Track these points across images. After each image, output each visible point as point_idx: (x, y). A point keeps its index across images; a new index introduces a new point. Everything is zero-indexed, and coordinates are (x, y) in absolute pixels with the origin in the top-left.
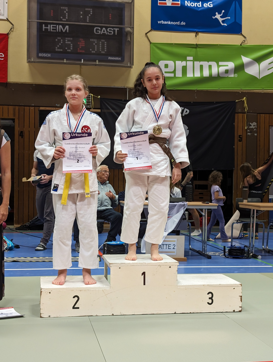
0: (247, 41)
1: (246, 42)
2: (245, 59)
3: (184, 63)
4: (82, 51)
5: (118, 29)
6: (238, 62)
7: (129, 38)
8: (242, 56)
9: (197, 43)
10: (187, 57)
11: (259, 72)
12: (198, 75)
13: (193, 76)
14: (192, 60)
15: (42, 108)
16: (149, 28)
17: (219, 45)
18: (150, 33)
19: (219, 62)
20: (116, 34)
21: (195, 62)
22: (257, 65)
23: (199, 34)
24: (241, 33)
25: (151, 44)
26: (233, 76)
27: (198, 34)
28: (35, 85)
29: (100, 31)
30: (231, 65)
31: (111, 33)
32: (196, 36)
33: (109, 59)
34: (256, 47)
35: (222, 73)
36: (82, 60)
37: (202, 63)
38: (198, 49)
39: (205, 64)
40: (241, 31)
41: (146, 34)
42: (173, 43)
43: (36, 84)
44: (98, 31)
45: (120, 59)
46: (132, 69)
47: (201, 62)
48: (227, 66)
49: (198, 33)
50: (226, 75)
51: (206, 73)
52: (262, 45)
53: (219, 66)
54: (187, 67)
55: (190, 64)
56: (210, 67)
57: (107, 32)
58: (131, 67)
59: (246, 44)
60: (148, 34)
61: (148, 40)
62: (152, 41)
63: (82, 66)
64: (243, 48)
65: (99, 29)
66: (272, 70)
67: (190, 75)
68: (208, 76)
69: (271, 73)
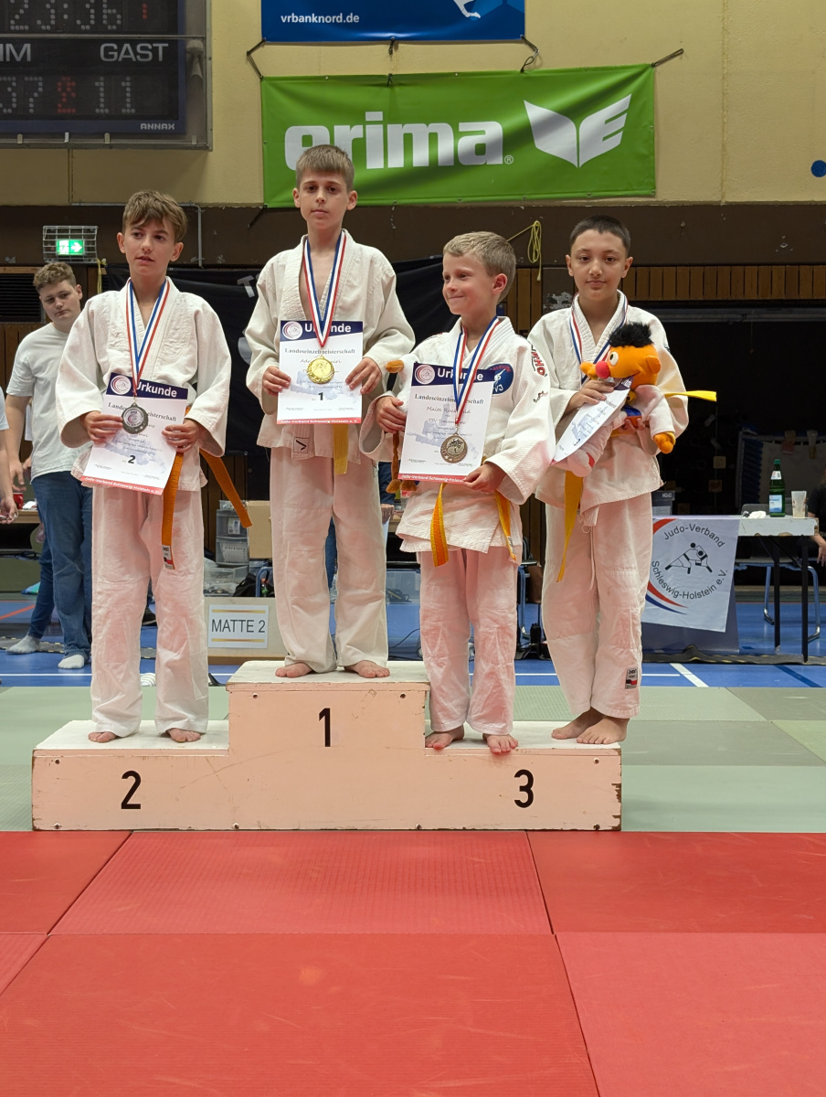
0: (540, 58)
1: (538, 62)
2: (535, 112)
3: (357, 131)
4: (69, 111)
5: (167, 45)
6: (514, 121)
7: (198, 66)
8: (525, 102)
9: (394, 73)
10: (367, 113)
11: (576, 146)
12: (397, 162)
13: (382, 167)
14: (381, 119)
16: (259, 38)
17: (458, 73)
18: (260, 49)
19: (460, 124)
20: (161, 58)
21: (389, 126)
22: (571, 126)
23: (400, 45)
24: (523, 38)
25: (264, 82)
26: (501, 162)
27: (397, 48)
29: (116, 54)
30: (492, 130)
31: (147, 56)
32: (391, 53)
33: (142, 128)
34: (567, 74)
35: (467, 155)
36: (67, 134)
37: (409, 128)
38: (397, 89)
39: (419, 131)
40: (523, 33)
41: (249, 53)
42: (325, 77)
44: (110, 53)
45: (172, 127)
46: (210, 153)
47: (406, 125)
48: (483, 132)
49: (396, 42)
50: (480, 161)
51: (421, 157)
52: (586, 70)
53: (458, 135)
54: (367, 141)
55: (374, 132)
56: (433, 138)
57: (136, 53)
58: (207, 148)
59: (536, 67)
60: (253, 55)
61: (253, 71)
62: (265, 73)
63: (74, 151)
64: (529, 78)
65: (113, 47)
66: (616, 141)
67: (375, 164)
68: (427, 165)
69: (612, 148)
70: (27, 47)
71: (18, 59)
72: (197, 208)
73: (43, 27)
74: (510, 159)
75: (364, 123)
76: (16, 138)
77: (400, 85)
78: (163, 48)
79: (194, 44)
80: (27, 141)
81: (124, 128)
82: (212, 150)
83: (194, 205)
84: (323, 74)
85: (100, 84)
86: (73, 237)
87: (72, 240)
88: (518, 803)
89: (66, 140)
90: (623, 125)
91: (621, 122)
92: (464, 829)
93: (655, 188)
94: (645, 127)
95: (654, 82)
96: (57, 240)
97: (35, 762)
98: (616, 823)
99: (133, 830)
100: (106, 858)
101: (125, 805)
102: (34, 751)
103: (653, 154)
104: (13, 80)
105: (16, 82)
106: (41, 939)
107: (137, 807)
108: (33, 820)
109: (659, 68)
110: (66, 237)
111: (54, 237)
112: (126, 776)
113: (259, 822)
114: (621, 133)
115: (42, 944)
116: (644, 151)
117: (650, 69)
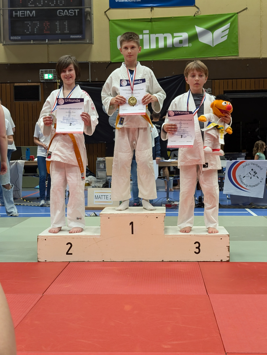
0: (200, 12)
1: (199, 13)
2: (199, 29)
3: (140, 37)
4: (47, 32)
5: (79, 10)
6: (192, 32)
7: (89, 16)
8: (195, 26)
9: (152, 17)
10: (144, 31)
11: (212, 40)
12: (153, 46)
13: (149, 48)
14: (148, 33)
15: (16, 84)
16: (108, 7)
17: (173, 17)
18: (109, 11)
19: (174, 34)
20: (77, 15)
21: (151, 35)
22: (210, 34)
23: (154, 8)
24: (195, 5)
25: (110, 21)
26: (188, 46)
27: (153, 9)
28: (9, 65)
29: (62, 13)
30: (185, 35)
31: (72, 14)
32: (151, 11)
33: (71, 37)
34: (209, 16)
35: (177, 44)
36: (47, 40)
37: (157, 35)
38: (153, 23)
39: (161, 36)
40: (195, 3)
41: (105, 12)
42: (130, 19)
43: (11, 63)
44: (61, 13)
45: (81, 37)
46: (93, 45)
47: (156, 34)
48: (181, 36)
49: (153, 7)
50: (181, 45)
51: (161, 45)
52: (216, 15)
53: (173, 37)
54: (144, 40)
56: (165, 38)
57: (69, 13)
58: (92, 43)
59: (199, 15)
60: (106, 13)
61: (106, 18)
62: (110, 19)
63: (49, 45)
64: (197, 18)
65: (61, 11)
66: (225, 38)
67: (146, 47)
68: (163, 47)
69: (224, 41)
70: (34, 12)
71: (31, 16)
72: (89, 63)
73: (39, 5)
74: (190, 45)
75: (143, 34)
76: (31, 41)
77: (155, 21)
78: (78, 11)
79: (87, 10)
80: (34, 42)
81: (65, 38)
82: (93, 44)
83: (88, 62)
84: (129, 18)
85: (57, 23)
86: (49, 73)
87: (49, 74)
88: (195, 252)
89: (47, 42)
90: (228, 33)
91: (227, 32)
92: (178, 261)
93: (238, 53)
94: (235, 33)
95: (238, 19)
96: (44, 74)
97: (38, 240)
98: (228, 259)
99: (70, 262)
100: (61, 270)
101: (67, 254)
102: (38, 236)
103: (238, 42)
104: (29, 22)
105: (31, 23)
106: (40, 296)
107: (71, 254)
108: (38, 258)
109: (239, 14)
110: (47, 73)
111: (43, 73)
112: (67, 244)
113: (111, 259)
114: (227, 35)
115: (41, 298)
116: (235, 41)
117: (236, 14)
